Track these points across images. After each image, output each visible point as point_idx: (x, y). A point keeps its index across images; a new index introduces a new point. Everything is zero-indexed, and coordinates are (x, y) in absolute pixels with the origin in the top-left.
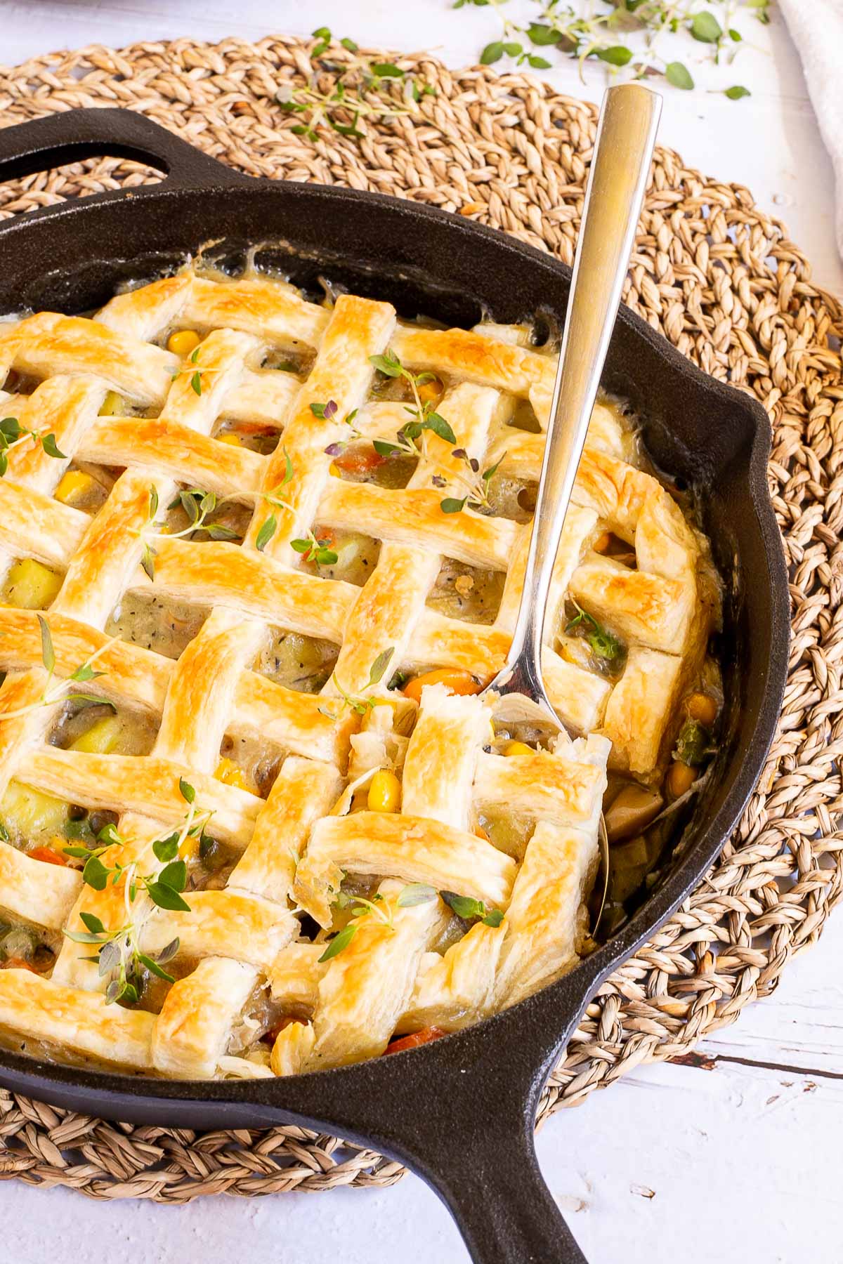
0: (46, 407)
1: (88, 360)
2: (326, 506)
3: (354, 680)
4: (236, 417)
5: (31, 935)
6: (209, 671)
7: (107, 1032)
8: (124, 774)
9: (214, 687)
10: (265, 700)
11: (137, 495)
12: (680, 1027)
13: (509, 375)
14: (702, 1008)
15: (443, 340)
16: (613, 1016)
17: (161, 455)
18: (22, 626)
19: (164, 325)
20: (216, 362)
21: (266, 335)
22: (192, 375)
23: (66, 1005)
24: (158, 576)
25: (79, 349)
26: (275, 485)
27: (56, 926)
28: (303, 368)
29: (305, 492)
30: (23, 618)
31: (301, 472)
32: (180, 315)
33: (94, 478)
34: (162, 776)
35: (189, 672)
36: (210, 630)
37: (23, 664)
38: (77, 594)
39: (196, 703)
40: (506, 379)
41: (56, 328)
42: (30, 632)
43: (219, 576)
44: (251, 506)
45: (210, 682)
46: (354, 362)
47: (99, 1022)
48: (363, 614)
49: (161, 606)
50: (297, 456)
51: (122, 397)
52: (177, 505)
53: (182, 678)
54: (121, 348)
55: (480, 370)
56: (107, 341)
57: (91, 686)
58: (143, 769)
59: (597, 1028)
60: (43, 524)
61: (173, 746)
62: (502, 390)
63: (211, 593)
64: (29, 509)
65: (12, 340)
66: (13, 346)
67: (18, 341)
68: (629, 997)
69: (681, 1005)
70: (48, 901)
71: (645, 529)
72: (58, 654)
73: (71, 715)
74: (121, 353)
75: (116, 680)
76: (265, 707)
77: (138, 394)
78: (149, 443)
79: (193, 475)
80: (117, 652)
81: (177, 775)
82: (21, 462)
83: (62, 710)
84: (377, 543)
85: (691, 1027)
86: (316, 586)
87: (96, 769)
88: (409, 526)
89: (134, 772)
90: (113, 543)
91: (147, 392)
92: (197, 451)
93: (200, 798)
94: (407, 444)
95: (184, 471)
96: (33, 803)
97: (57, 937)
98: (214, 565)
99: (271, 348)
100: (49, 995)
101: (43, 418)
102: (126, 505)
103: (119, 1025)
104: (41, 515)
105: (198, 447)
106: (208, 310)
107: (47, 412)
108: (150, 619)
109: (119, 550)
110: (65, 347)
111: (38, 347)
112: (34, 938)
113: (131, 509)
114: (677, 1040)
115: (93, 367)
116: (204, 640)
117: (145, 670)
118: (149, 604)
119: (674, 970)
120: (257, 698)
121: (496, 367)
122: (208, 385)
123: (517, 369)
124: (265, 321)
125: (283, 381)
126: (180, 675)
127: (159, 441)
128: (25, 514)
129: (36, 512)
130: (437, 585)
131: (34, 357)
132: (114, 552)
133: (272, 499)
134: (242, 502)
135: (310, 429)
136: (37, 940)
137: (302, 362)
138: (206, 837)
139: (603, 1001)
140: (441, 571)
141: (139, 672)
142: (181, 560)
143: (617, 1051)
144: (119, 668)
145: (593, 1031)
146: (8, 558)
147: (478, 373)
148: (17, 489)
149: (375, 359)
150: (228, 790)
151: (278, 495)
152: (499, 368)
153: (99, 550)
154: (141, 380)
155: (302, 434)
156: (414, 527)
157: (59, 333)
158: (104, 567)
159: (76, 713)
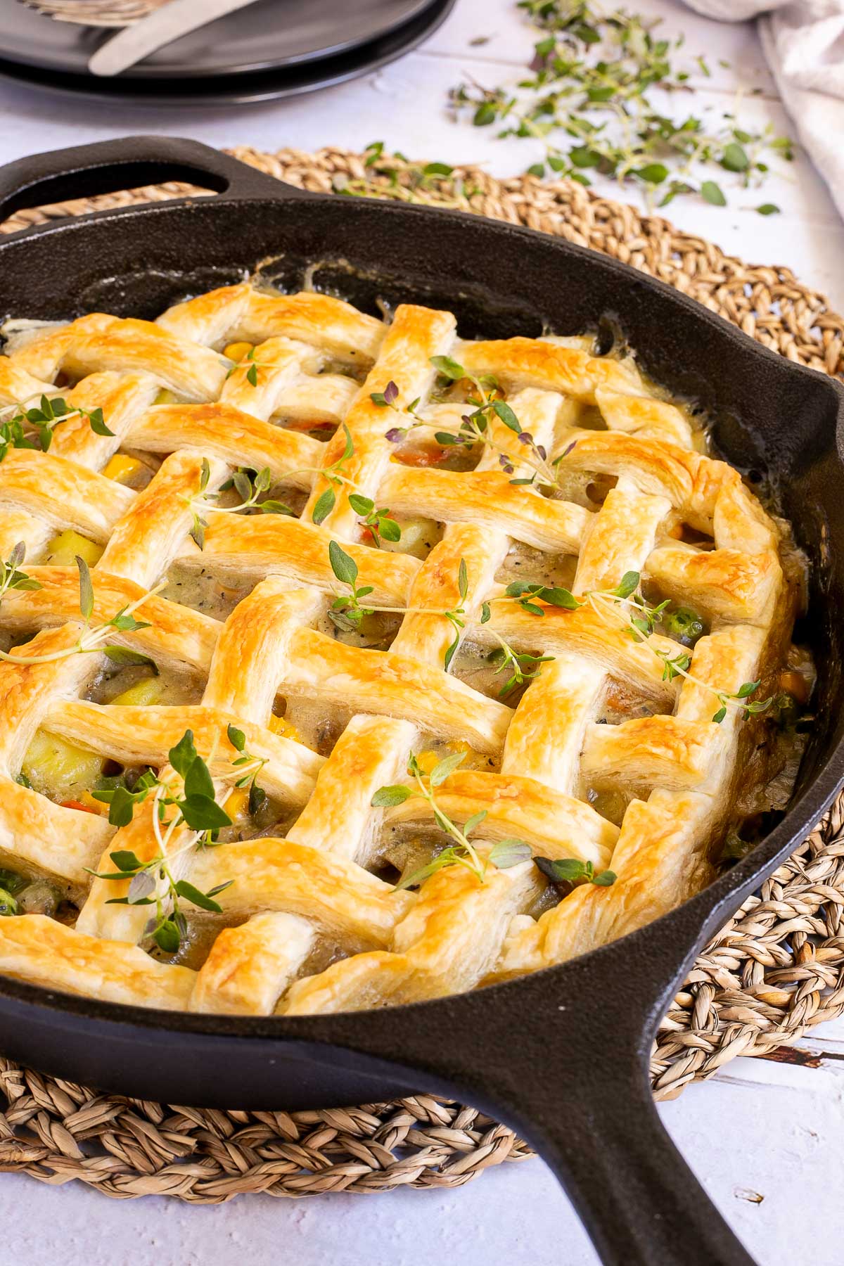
0: (95, 392)
1: (140, 355)
2: (386, 487)
3: (420, 640)
4: (291, 414)
5: (54, 889)
6: (261, 623)
7: (137, 985)
8: (166, 723)
9: (266, 639)
10: (323, 655)
11: (187, 470)
12: (783, 1017)
13: (574, 377)
14: (806, 997)
15: (505, 347)
16: (707, 1005)
17: (213, 434)
18: (59, 581)
19: (219, 337)
20: (273, 360)
21: (323, 345)
22: (247, 370)
23: (91, 954)
24: (208, 545)
25: (132, 345)
26: (335, 461)
27: (82, 878)
28: (361, 375)
29: (365, 469)
30: (62, 574)
31: (362, 451)
32: (236, 326)
33: (143, 462)
34: (208, 724)
35: (240, 625)
36: (262, 590)
37: (59, 619)
38: (120, 555)
39: (246, 654)
40: (571, 381)
41: (108, 329)
42: (67, 586)
43: (275, 543)
44: (307, 490)
45: (263, 632)
46: (414, 364)
47: (128, 975)
48: (430, 575)
49: (210, 578)
50: (357, 437)
51: (175, 395)
52: (229, 487)
53: (232, 631)
54: (174, 345)
55: (544, 373)
56: (161, 339)
57: (132, 645)
58: (187, 717)
59: (691, 1017)
60: (86, 494)
61: (221, 698)
62: (566, 394)
63: (264, 562)
64: (73, 479)
65: (63, 334)
66: (65, 340)
67: (69, 336)
68: (724, 985)
69: (782, 995)
70: (74, 850)
71: (725, 509)
72: (97, 606)
73: (109, 676)
74: (175, 349)
75: (160, 636)
76: (322, 662)
77: (191, 393)
78: (202, 423)
79: (247, 457)
80: (162, 609)
81: (225, 723)
82: (65, 440)
83: (99, 670)
84: (439, 527)
85: (796, 1015)
86: (378, 555)
87: (135, 720)
88: (476, 504)
89: (177, 721)
90: (160, 508)
91: (200, 391)
92: (253, 432)
93: (250, 747)
94: (472, 431)
95: (238, 453)
96: (62, 757)
97: (83, 892)
98: (268, 532)
99: (328, 358)
100: (72, 943)
101: (91, 401)
102: (175, 477)
103: (152, 978)
104: (85, 485)
105: (252, 427)
106: (264, 320)
107: (96, 395)
108: (198, 590)
109: (168, 515)
110: (117, 342)
111: (90, 343)
112: (57, 893)
113: (181, 481)
114: (781, 1028)
115: (146, 362)
116: (257, 598)
117: (191, 628)
118: (197, 576)
119: (770, 961)
120: (314, 651)
121: (560, 369)
122: (264, 378)
123: (582, 371)
124: (323, 328)
125: (340, 383)
126: (230, 628)
127: (212, 421)
128: (69, 484)
129: (79, 482)
130: (504, 566)
131: (85, 354)
132: (162, 517)
133: (331, 474)
134: (297, 486)
135: (370, 416)
136: (61, 895)
137: (360, 371)
138: (257, 789)
139: (695, 988)
140: (509, 555)
141: (184, 630)
142: (233, 530)
143: (715, 1039)
144: (165, 625)
145: (685, 1020)
146: (47, 528)
147: (541, 375)
148: (61, 461)
149: (436, 360)
150: (282, 742)
151: (338, 470)
152: (564, 369)
153: (145, 515)
154: (193, 376)
155: (361, 419)
156: (481, 505)
157: (111, 332)
158: (150, 531)
159: (114, 675)
